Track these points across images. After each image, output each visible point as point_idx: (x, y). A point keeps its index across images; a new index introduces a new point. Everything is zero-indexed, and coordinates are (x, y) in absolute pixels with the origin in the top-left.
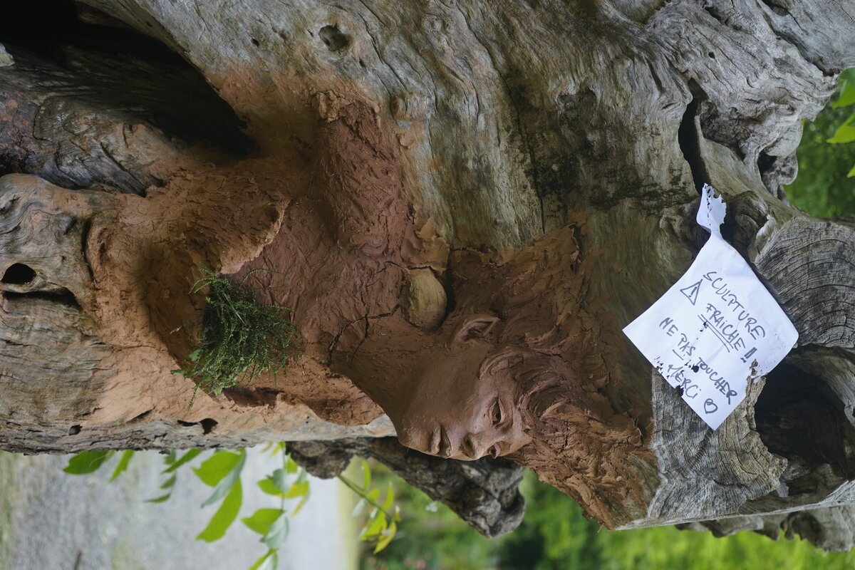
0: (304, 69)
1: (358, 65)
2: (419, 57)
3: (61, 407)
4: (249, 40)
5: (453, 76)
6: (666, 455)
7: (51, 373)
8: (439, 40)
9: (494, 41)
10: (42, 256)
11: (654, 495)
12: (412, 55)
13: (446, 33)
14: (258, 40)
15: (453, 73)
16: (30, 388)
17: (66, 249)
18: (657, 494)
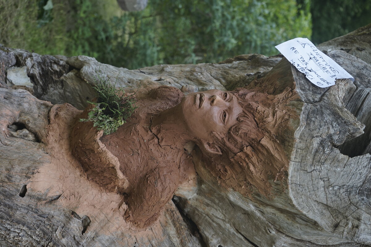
0: (147, 85)
1: (168, 83)
2: (192, 82)
3: (21, 168)
4: (127, 82)
5: (205, 82)
6: (304, 96)
7: (21, 155)
8: (200, 76)
9: (221, 77)
10: (31, 111)
11: (301, 110)
12: (189, 82)
13: (203, 75)
14: (130, 81)
15: (205, 81)
16: (9, 158)
17: (41, 112)
18: (303, 109)
